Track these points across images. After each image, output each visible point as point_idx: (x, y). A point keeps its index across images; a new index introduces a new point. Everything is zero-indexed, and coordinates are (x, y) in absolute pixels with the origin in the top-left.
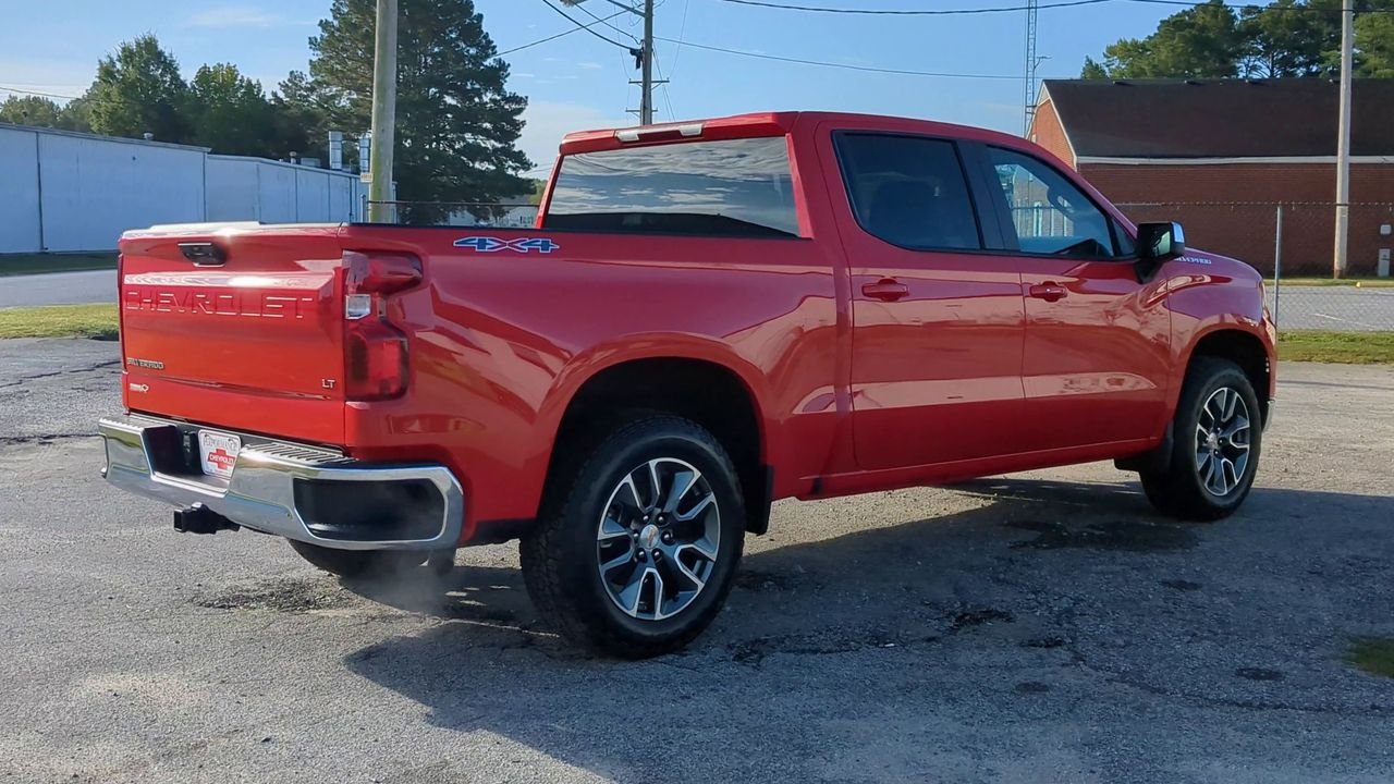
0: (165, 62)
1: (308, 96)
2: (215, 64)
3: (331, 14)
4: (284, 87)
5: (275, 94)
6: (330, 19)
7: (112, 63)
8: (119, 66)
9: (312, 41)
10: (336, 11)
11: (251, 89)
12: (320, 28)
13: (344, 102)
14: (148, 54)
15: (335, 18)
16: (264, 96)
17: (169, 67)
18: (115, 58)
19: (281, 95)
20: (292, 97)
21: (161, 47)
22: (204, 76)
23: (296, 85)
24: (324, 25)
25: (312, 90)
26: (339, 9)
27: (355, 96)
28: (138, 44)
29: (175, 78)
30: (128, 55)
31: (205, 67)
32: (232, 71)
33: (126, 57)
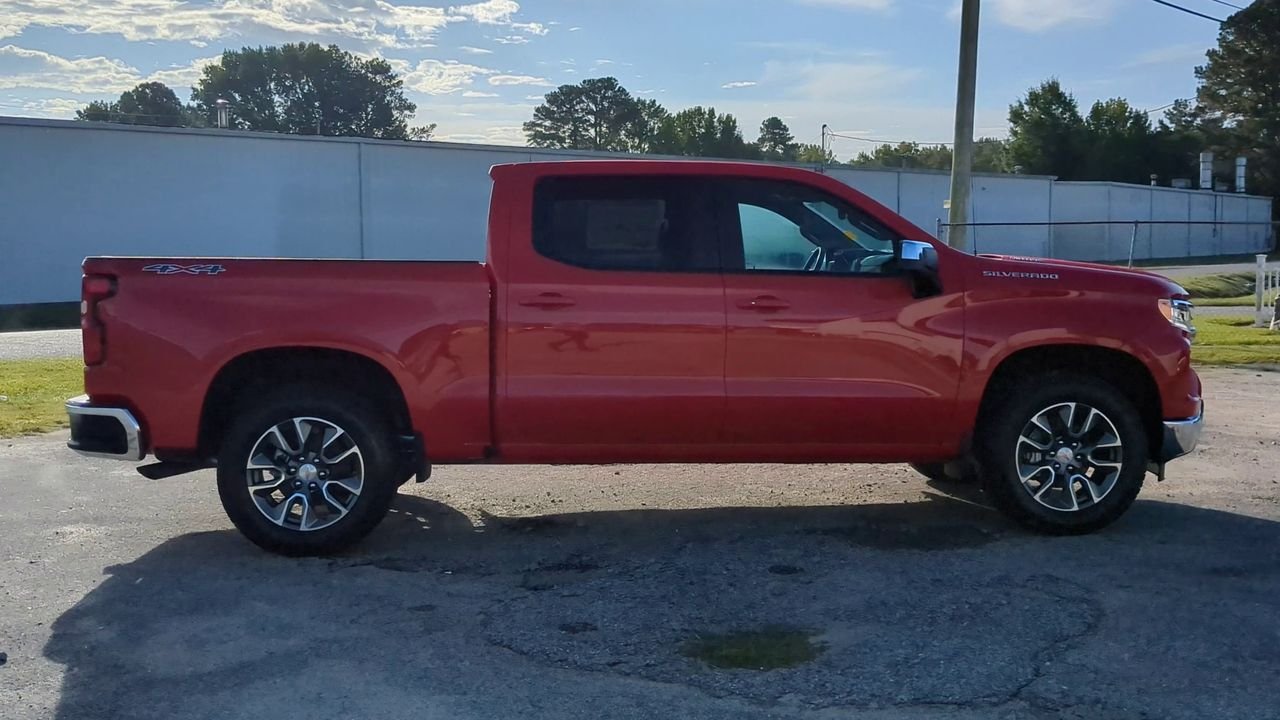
0: (1065, 101)
1: (1192, 122)
2: (1108, 100)
3: (1217, 43)
4: (1169, 114)
5: (1161, 122)
6: (1217, 48)
7: (1021, 105)
8: (1026, 108)
9: (1198, 71)
10: (1222, 40)
11: (1140, 119)
12: (1207, 58)
13: (1226, 124)
14: (1051, 96)
15: (1220, 46)
16: (1150, 125)
17: (1069, 106)
18: (1023, 101)
19: (1167, 122)
20: (1178, 124)
21: (1062, 89)
22: (1097, 111)
23: (1180, 112)
24: (1211, 54)
25: (1194, 115)
26: (1224, 38)
27: (1241, 118)
28: (1043, 88)
29: (1074, 115)
30: (1034, 99)
31: (1098, 103)
32: (1122, 106)
33: (1032, 100)
